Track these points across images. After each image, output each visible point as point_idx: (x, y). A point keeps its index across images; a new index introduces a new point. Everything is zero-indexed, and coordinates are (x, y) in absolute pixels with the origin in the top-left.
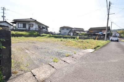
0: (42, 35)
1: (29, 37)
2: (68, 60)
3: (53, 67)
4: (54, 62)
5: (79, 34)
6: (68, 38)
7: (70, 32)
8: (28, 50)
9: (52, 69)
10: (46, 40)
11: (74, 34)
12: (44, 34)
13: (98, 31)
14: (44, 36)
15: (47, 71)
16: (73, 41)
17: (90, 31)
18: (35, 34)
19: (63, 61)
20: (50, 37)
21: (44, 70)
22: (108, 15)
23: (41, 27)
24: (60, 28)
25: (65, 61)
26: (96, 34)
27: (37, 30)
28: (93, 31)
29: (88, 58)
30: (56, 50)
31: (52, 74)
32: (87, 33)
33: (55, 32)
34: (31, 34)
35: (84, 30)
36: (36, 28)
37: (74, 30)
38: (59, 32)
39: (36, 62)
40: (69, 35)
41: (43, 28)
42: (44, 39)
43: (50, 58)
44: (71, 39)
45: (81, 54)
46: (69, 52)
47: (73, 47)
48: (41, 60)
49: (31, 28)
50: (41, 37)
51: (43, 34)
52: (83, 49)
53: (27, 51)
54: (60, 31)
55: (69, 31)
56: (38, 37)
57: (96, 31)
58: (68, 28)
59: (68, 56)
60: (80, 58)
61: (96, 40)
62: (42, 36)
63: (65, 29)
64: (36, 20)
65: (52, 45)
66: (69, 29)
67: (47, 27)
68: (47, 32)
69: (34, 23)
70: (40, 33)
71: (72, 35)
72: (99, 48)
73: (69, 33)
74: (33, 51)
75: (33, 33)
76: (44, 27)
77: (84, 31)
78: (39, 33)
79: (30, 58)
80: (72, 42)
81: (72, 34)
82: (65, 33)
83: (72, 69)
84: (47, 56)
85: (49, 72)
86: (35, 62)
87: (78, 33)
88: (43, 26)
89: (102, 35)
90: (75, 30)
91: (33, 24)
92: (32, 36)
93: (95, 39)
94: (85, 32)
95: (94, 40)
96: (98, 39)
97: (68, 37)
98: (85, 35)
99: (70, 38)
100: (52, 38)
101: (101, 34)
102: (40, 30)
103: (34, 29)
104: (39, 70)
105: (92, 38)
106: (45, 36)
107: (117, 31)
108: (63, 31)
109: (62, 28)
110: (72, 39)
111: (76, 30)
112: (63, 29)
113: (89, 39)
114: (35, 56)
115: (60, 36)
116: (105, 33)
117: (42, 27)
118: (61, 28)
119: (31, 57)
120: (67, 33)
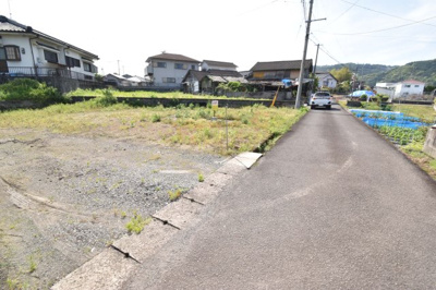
0: (68, 95)
1: (9, 109)
2: (177, 214)
3: (127, 255)
4: (130, 233)
5: (220, 86)
6: (182, 105)
7: (188, 76)
8: (17, 188)
9: (123, 265)
10: (95, 122)
11: (205, 86)
12: (79, 92)
13: (280, 75)
14: (80, 99)
15: (108, 275)
16: (201, 120)
17: (256, 75)
18: (34, 92)
19: (161, 224)
20: (110, 102)
21: (95, 278)
22: (309, 22)
23: (62, 61)
24: (148, 61)
25: (165, 223)
26: (274, 84)
27: (43, 72)
28: (265, 74)
29: (235, 193)
30: (139, 170)
31: (125, 283)
32: (246, 81)
33: (127, 76)
34: (15, 94)
35: (238, 70)
36: (36, 67)
37: (204, 70)
38: (148, 78)
39: (65, 247)
40: (184, 89)
41: (73, 62)
42: (81, 116)
43: (115, 215)
44: (192, 108)
45: (219, 179)
46: (182, 176)
47: (197, 148)
48: (82, 234)
49: (9, 64)
50: (67, 106)
51: (74, 89)
52: (229, 154)
53: (16, 197)
54: (150, 75)
55: (185, 73)
56: (54, 108)
57: (274, 74)
58: (179, 61)
59: (176, 199)
60: (213, 197)
61: (273, 109)
62: (70, 102)
63: (170, 66)
64: (29, 29)
65: (122, 145)
66: (185, 66)
67: (88, 58)
68: (90, 77)
69: (23, 44)
70: (60, 90)
71: (197, 89)
72: (275, 139)
73: (184, 81)
74: (41, 194)
75: (28, 89)
76: (77, 57)
77: (237, 74)
78: (54, 90)
79: (36, 228)
80: (196, 125)
81: (196, 84)
82: (171, 80)
83: (187, 250)
84: (101, 211)
85: (115, 280)
86: (59, 245)
87: (217, 83)
88: (72, 55)
89: (288, 90)
90: (208, 68)
91: (16, 47)
92: (25, 103)
93: (268, 104)
94: (240, 78)
95: (268, 109)
96: (279, 104)
97: (181, 101)
98: (241, 89)
99: (191, 105)
100: (118, 105)
101: (287, 87)
102: (58, 74)
103: (28, 72)
104: (78, 279)
105: (260, 102)
106: (88, 98)
107: (332, 72)
108: (162, 75)
109: (158, 62)
110: (198, 110)
111: (211, 72)
112: (161, 65)
113: (251, 103)
114: (54, 218)
115: (152, 99)
116: (297, 83)
117: (67, 58)
118: (151, 60)
119: (39, 226)
120: (179, 82)
